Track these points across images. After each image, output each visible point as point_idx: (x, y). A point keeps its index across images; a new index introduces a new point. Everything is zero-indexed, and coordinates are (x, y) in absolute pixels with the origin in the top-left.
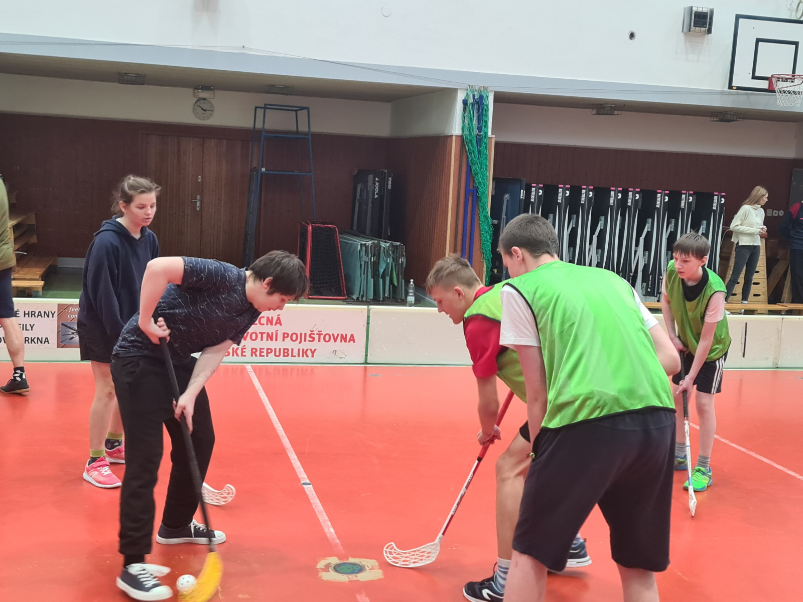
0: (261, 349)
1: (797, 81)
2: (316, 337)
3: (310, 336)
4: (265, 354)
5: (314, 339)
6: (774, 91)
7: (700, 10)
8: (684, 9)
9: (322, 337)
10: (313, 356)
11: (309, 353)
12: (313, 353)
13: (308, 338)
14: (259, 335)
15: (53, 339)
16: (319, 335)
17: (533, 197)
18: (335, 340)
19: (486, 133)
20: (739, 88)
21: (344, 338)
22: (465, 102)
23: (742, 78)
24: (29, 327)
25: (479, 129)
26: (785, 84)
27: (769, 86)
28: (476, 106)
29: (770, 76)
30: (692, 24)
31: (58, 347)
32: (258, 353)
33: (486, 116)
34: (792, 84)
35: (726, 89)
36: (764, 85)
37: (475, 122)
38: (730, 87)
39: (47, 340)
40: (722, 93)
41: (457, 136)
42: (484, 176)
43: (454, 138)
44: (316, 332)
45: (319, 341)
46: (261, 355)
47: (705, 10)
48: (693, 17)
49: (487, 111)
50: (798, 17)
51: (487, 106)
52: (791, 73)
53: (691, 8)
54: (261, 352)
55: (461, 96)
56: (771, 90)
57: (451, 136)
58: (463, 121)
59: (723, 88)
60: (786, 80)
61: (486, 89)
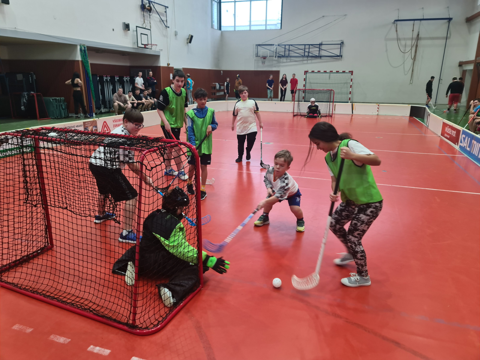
1: (149, 45)
6: (146, 48)
8: (123, 23)
19: (88, 60)
20: (140, 47)
25: (85, 58)
29: (144, 44)
30: (125, 27)
36: (143, 46)
38: (138, 47)
41: (80, 61)
47: (128, 24)
52: (148, 43)
53: (125, 23)
58: (81, 56)
60: (147, 45)
61: (85, 45)
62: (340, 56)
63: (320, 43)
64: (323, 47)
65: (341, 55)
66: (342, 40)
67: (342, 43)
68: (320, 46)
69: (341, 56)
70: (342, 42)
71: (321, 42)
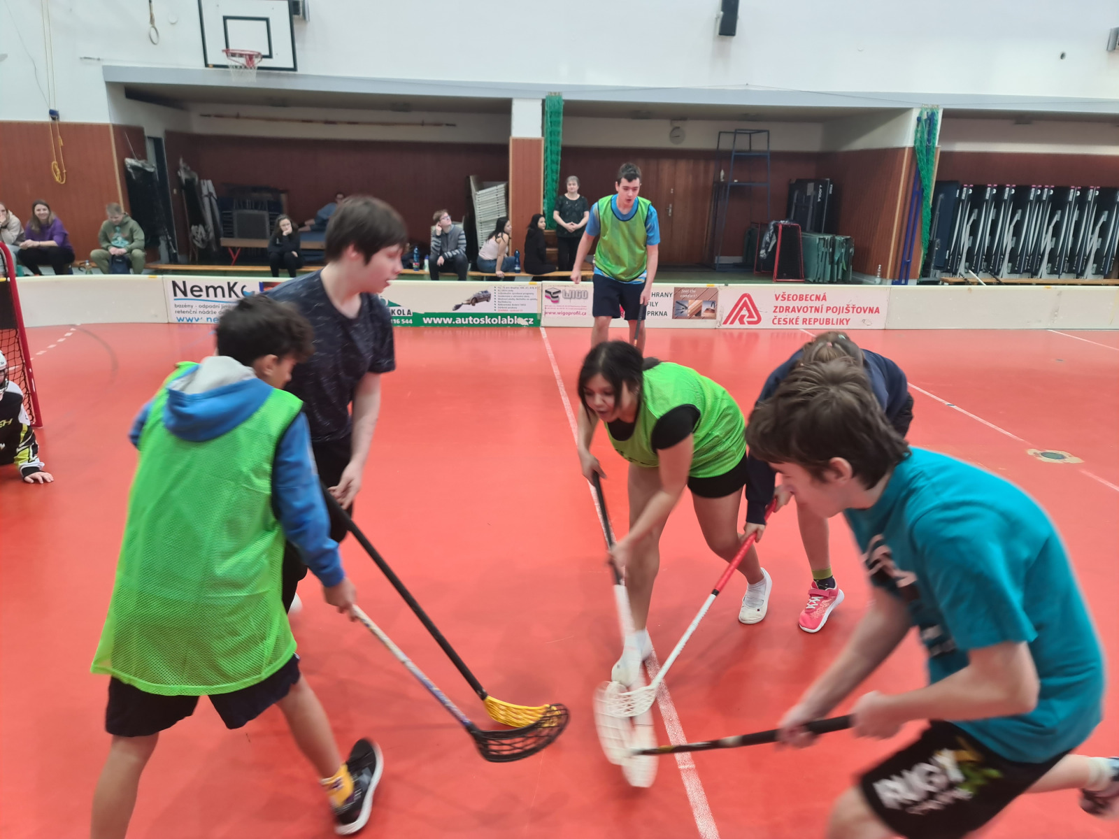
0: (810, 319)
2: (851, 309)
3: (846, 309)
4: (812, 322)
5: (849, 311)
9: (855, 309)
10: (847, 324)
11: (845, 322)
12: (847, 321)
13: (845, 311)
14: (809, 309)
15: (670, 313)
16: (853, 308)
17: (964, 196)
18: (865, 312)
19: (934, 144)
21: (871, 310)
22: (919, 119)
24: (654, 304)
25: (929, 141)
28: (928, 121)
31: (673, 318)
32: (807, 322)
33: (935, 129)
37: (926, 136)
39: (666, 314)
41: (909, 148)
42: (929, 180)
43: (907, 150)
44: (851, 306)
45: (853, 312)
46: (809, 324)
49: (936, 125)
51: (937, 121)
54: (810, 321)
55: (915, 114)
57: (905, 148)
58: (916, 135)
61: (937, 106)
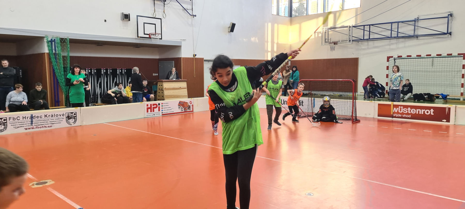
1: (157, 35)
6: (151, 38)
7: (126, 14)
8: (121, 13)
20: (140, 37)
23: (141, 34)
26: (154, 36)
27: (149, 37)
29: (149, 34)
30: (124, 18)
34: (156, 36)
35: (137, 38)
36: (148, 36)
40: (136, 39)
43: (46, 54)
47: (127, 14)
48: (124, 16)
50: (155, 16)
52: (155, 33)
53: (123, 13)
56: (150, 38)
57: (45, 53)
58: (49, 48)
59: (136, 37)
60: (154, 35)
62: (447, 33)
63: (415, 19)
64: (421, 24)
65: (449, 32)
66: (449, 12)
67: (450, 16)
68: (416, 23)
69: (450, 34)
70: (450, 14)
71: (416, 17)
